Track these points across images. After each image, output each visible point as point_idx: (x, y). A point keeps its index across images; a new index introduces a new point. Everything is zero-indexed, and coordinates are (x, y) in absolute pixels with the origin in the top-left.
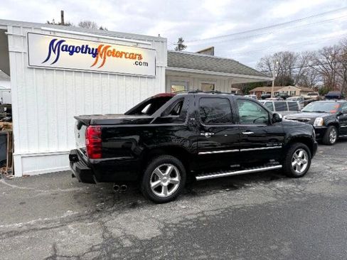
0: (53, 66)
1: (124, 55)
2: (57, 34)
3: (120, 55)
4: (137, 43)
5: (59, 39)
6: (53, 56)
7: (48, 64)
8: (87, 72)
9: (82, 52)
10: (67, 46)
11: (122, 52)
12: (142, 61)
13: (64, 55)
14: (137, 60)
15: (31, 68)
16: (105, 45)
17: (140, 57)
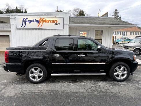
0: (24, 28)
1: (50, 21)
2: (25, 16)
3: (48, 21)
4: (55, 16)
5: (26, 18)
6: (24, 24)
7: (22, 27)
8: (36, 29)
9: (34, 22)
10: (28, 20)
11: (49, 20)
12: (58, 23)
13: (28, 23)
14: (55, 23)
15: (17, 29)
16: (42, 18)
17: (57, 22)
